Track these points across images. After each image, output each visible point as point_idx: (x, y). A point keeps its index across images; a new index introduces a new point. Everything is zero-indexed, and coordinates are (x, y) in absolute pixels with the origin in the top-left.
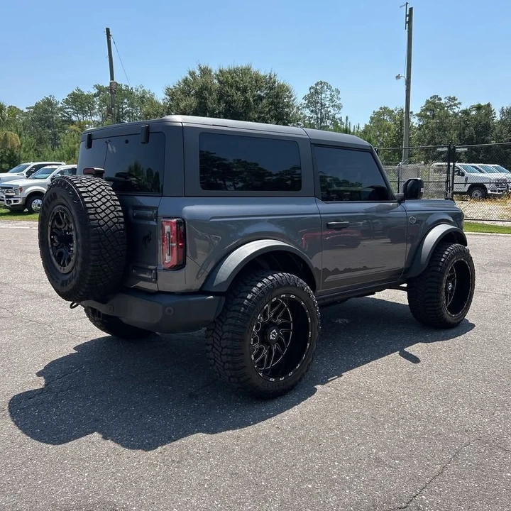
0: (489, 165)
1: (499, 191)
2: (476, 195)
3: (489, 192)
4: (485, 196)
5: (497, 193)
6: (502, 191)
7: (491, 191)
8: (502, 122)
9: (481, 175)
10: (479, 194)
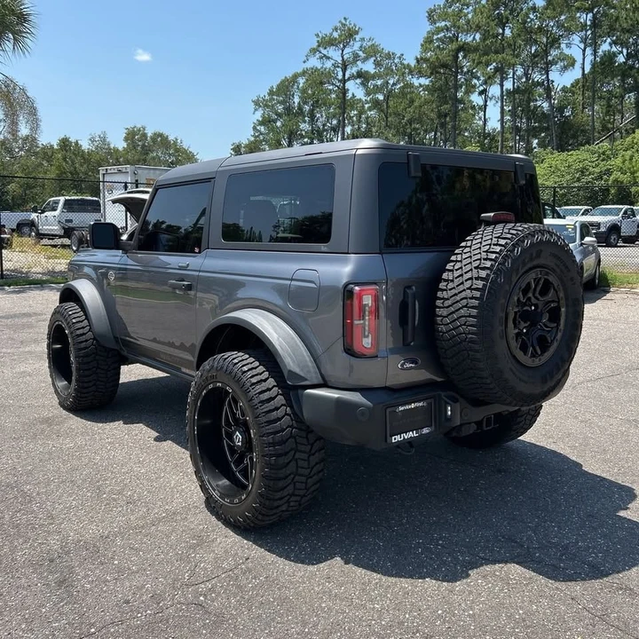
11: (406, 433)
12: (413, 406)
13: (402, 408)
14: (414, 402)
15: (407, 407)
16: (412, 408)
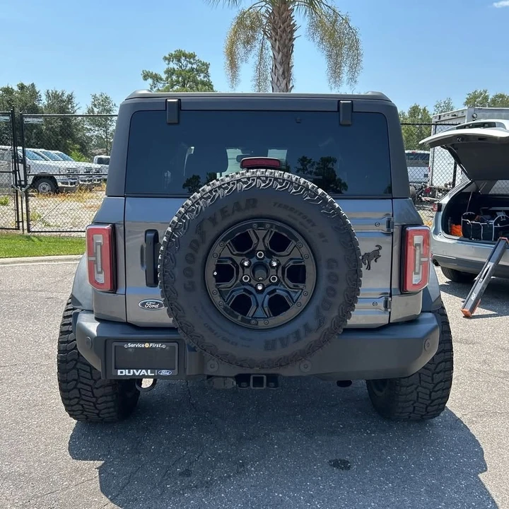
0: (50, 151)
1: (71, 184)
2: (44, 189)
3: (60, 184)
4: (57, 191)
5: (69, 186)
6: (75, 183)
7: (63, 183)
8: (50, 107)
9: (45, 162)
10: (48, 188)
11: (137, 370)
12: (147, 345)
13: (133, 345)
14: (149, 342)
15: (139, 345)
16: (145, 348)
